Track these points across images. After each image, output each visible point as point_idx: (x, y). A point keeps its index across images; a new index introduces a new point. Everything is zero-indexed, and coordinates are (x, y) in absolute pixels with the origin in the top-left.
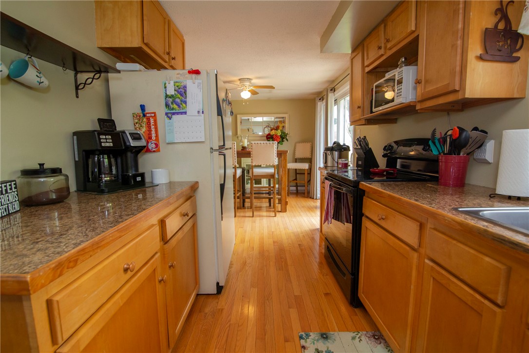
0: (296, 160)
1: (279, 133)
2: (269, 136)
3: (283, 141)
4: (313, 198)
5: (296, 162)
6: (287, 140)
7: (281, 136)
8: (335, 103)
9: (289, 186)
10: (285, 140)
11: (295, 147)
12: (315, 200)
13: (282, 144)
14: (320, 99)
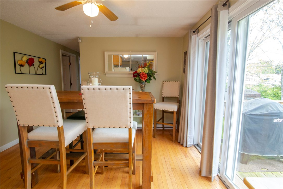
0: (164, 99)
1: (146, 71)
2: (135, 74)
3: (150, 79)
4: (182, 145)
5: (163, 101)
6: (155, 78)
7: (148, 74)
8: (229, 26)
9: (155, 123)
10: (152, 78)
11: (162, 85)
12: (185, 148)
13: (149, 83)
14: (194, 32)
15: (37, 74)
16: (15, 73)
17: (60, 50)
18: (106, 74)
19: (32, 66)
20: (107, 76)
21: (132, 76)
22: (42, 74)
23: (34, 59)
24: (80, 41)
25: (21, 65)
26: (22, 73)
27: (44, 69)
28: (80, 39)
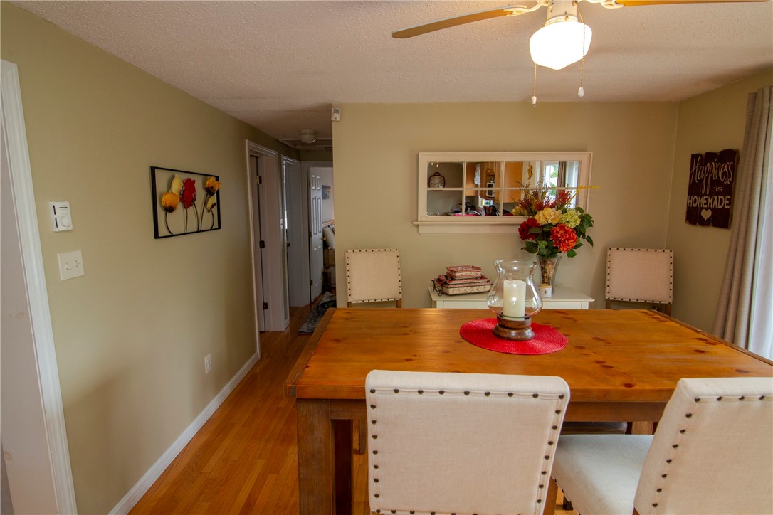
1: (572, 220)
11: (607, 261)
13: (572, 256)
15: (201, 231)
16: (157, 236)
17: (247, 141)
18: (418, 226)
19: (191, 205)
20: (422, 230)
21: (516, 230)
22: (211, 229)
23: (194, 181)
24: (336, 117)
25: (170, 209)
26: (169, 234)
27: (215, 208)
28: (337, 111)
